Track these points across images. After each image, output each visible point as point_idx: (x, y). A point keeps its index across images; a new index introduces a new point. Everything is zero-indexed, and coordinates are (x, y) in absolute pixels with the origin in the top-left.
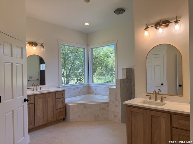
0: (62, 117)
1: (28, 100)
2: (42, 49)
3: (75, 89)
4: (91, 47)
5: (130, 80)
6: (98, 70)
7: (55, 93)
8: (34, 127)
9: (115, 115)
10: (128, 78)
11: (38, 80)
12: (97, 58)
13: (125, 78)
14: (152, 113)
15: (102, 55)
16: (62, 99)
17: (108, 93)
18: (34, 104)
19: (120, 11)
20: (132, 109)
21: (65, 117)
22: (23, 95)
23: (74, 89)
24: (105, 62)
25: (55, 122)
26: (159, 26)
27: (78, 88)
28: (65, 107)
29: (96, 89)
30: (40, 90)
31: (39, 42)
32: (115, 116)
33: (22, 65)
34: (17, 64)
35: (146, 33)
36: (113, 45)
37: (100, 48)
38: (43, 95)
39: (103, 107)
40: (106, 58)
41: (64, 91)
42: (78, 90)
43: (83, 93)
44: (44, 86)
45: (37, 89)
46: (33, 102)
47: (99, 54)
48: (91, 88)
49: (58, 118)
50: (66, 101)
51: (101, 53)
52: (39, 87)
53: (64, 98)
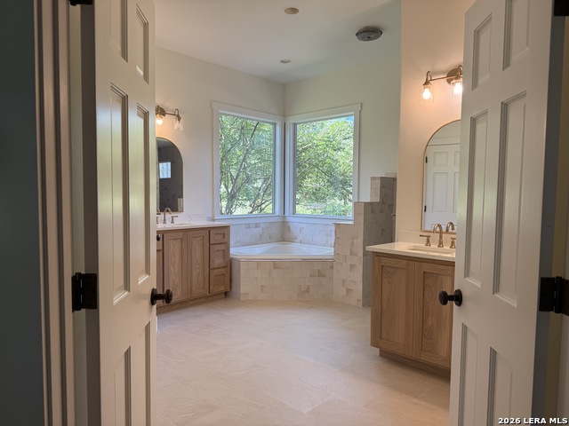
0: (222, 289)
2: (177, 125)
3: (249, 228)
4: (291, 121)
5: (389, 205)
6: (309, 184)
7: (209, 229)
9: (347, 289)
10: (383, 202)
12: (304, 150)
13: (377, 199)
14: (426, 267)
15: (321, 143)
16: (223, 247)
17: (332, 240)
18: (161, 252)
19: (370, 33)
20: (384, 260)
21: (229, 290)
23: (248, 226)
24: (328, 160)
25: (206, 297)
26: (456, 79)
27: (257, 226)
28: (230, 266)
29: (301, 229)
30: (172, 222)
31: (169, 106)
32: (348, 291)
35: (427, 94)
36: (351, 115)
37: (315, 124)
38: (181, 234)
39: (320, 269)
40: (331, 151)
41: (227, 227)
42: (259, 230)
43: (270, 238)
44: (179, 214)
45: (165, 220)
46: (161, 248)
47: (314, 139)
48: (289, 227)
49: (215, 289)
50: (231, 252)
51: (319, 136)
52: (168, 216)
53: (227, 245)
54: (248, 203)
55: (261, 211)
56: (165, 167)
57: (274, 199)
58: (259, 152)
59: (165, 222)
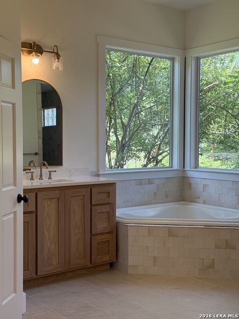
0: (106, 258)
1: (25, 200)
2: (56, 64)
3: (141, 184)
4: (193, 54)
6: (216, 130)
7: (90, 187)
8: (34, 275)
11: (36, 154)
12: (209, 90)
15: (229, 80)
16: (106, 208)
18: (34, 214)
21: (115, 260)
22: (15, 185)
23: (140, 183)
25: (88, 268)
27: (150, 182)
28: (116, 230)
29: (205, 186)
30: (50, 178)
31: (46, 42)
33: (14, 105)
34: (2, 104)
37: (222, 56)
38: (57, 192)
39: (228, 239)
41: (113, 185)
42: (152, 187)
43: (166, 197)
44: (58, 169)
45: (41, 176)
46: (34, 209)
47: (221, 75)
48: (190, 184)
49: (98, 259)
50: (117, 214)
51: (229, 72)
52: (45, 171)
53: (112, 206)
54: (142, 154)
55: (157, 163)
56: (50, 113)
57: (172, 150)
58: (155, 93)
59: (41, 177)
